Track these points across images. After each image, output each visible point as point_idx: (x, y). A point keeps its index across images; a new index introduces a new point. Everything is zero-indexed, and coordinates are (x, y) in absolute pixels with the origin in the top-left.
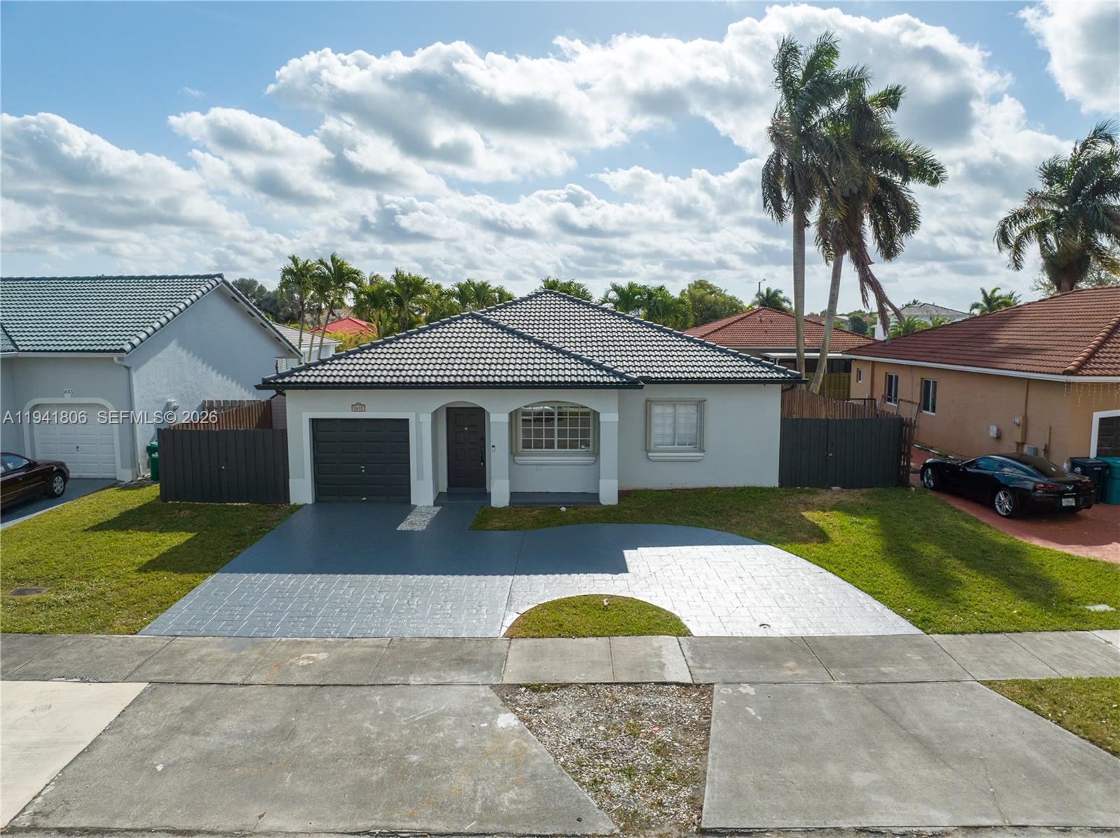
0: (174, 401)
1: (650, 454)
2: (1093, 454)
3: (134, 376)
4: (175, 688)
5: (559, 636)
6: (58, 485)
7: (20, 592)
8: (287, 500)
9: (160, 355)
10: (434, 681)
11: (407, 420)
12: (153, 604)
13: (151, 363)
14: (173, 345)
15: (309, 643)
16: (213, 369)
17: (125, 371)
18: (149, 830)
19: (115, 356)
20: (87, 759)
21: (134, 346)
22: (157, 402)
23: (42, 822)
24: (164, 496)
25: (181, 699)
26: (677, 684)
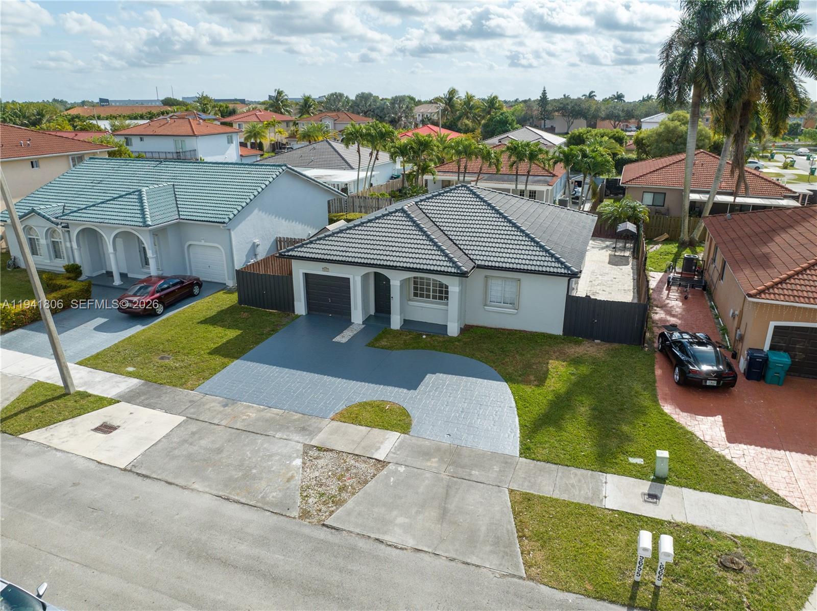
0: (257, 241)
1: (486, 307)
2: (766, 348)
3: (232, 233)
4: (194, 421)
5: (352, 423)
6: (196, 290)
7: (162, 358)
8: (293, 311)
9: (249, 218)
10: (285, 437)
11: (349, 279)
12: (206, 374)
13: (243, 223)
14: (256, 211)
15: (253, 407)
16: (282, 219)
17: (228, 232)
18: (160, 480)
19: (221, 225)
20: (154, 448)
21: (230, 219)
22: (247, 243)
23: (134, 469)
24: (240, 301)
25: (193, 427)
26: (376, 459)
